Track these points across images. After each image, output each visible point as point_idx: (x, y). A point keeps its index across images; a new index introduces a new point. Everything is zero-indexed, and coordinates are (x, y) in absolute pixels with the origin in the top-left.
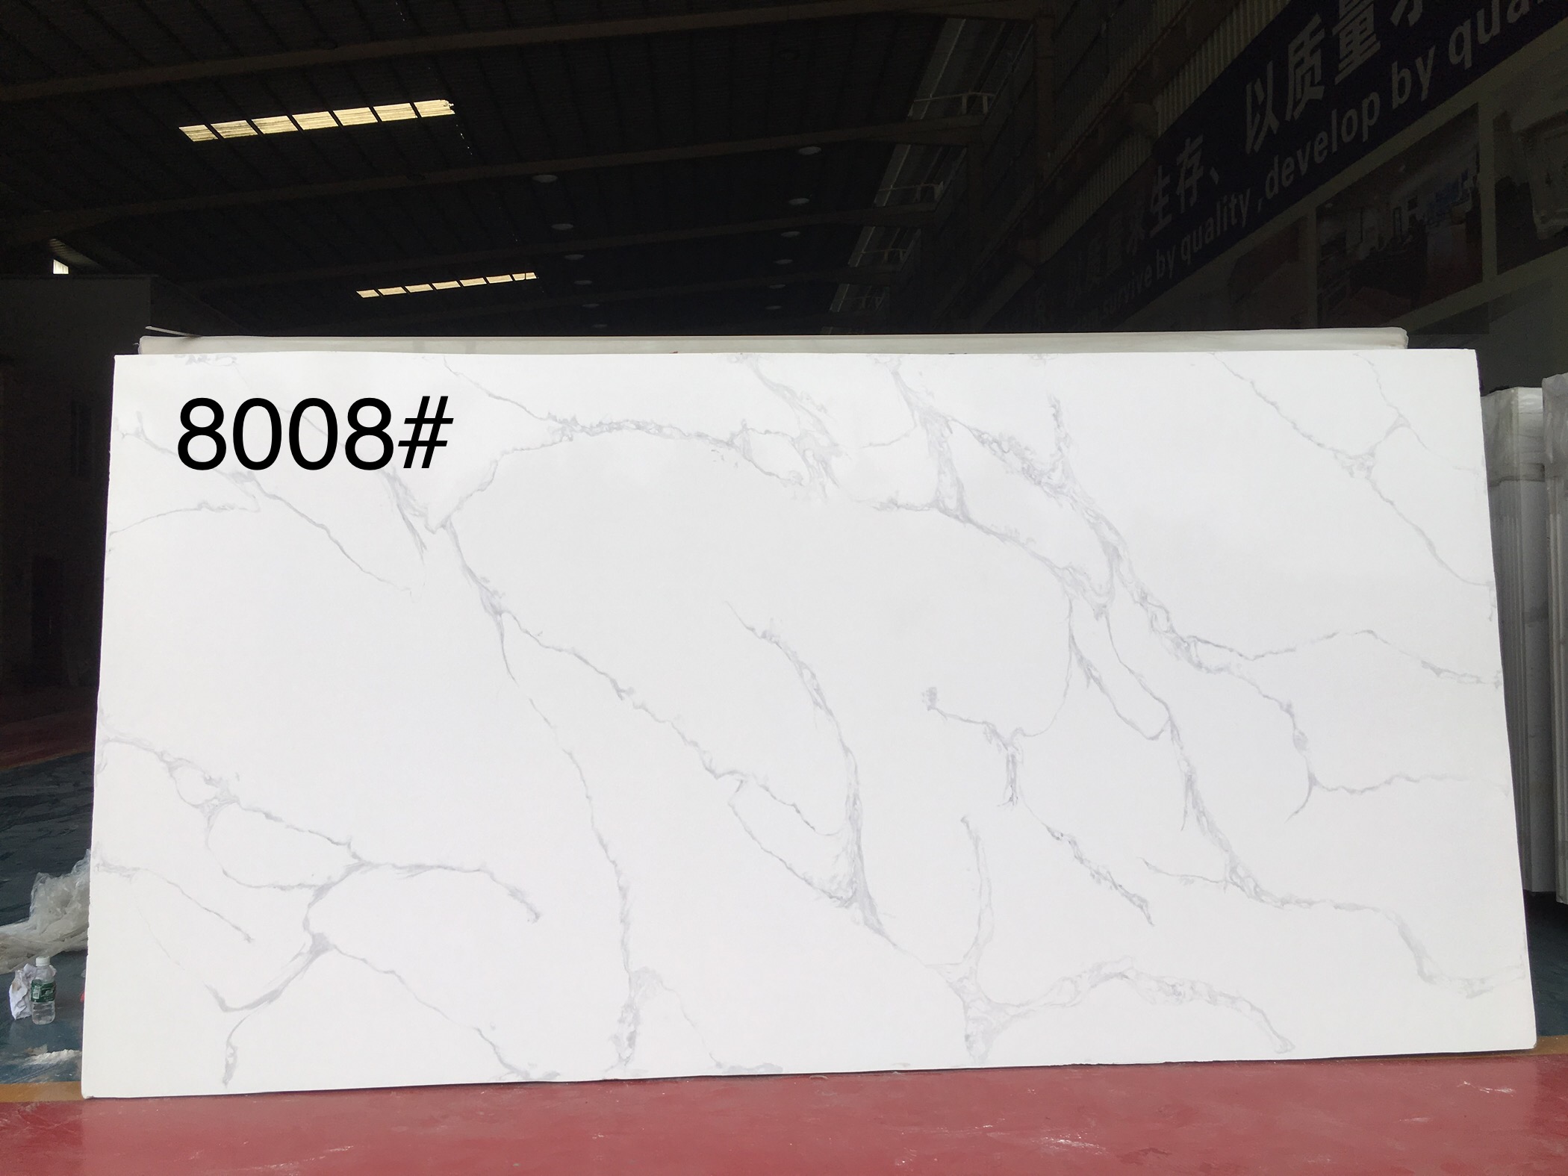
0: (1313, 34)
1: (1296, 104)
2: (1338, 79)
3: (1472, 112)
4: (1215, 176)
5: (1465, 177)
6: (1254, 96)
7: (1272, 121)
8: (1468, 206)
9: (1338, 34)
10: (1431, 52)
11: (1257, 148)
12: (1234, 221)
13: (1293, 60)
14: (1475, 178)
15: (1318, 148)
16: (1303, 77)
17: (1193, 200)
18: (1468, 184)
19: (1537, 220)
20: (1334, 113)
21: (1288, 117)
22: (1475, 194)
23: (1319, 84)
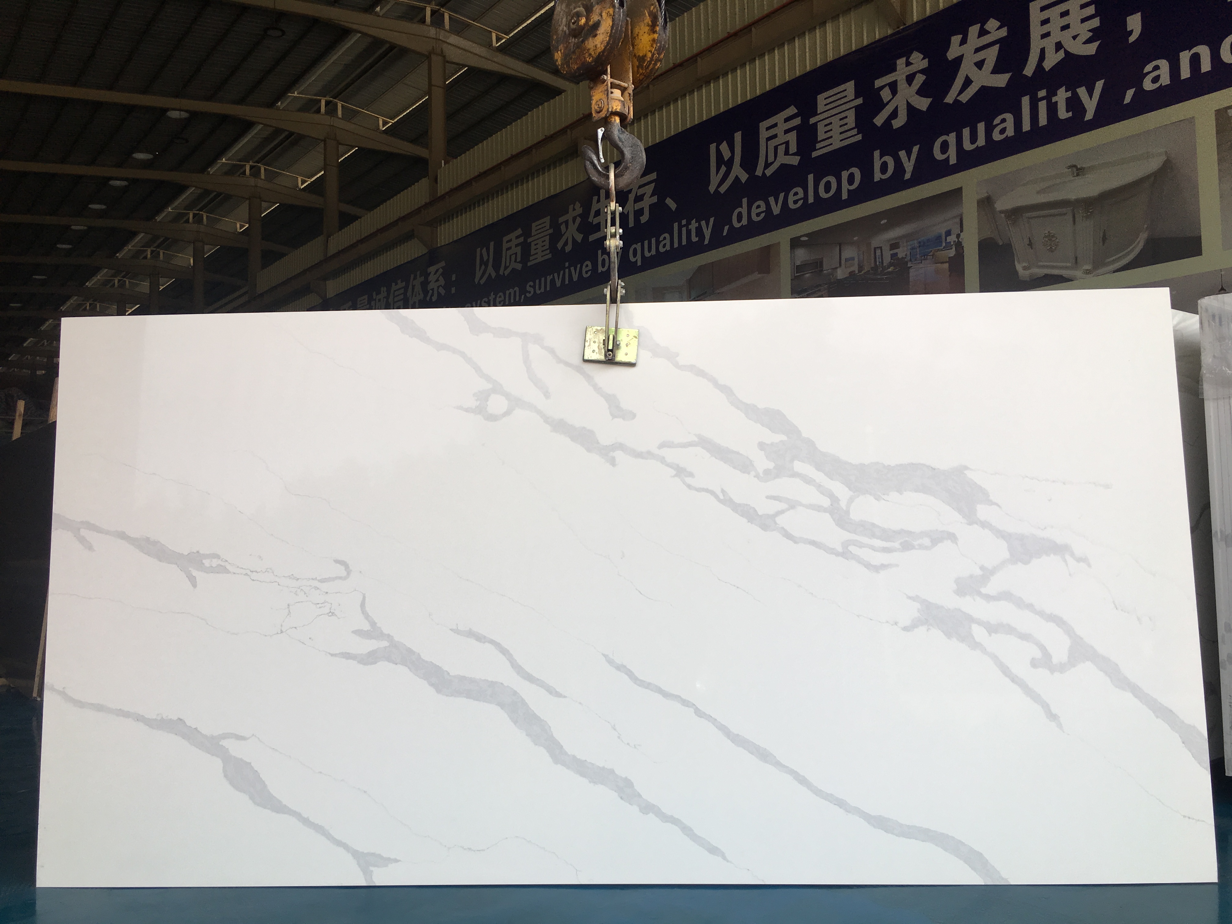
0: (787, 120)
1: (767, 165)
2: (815, 154)
3: (958, 192)
4: (671, 204)
5: (948, 233)
6: (719, 153)
7: (738, 172)
8: (952, 253)
9: (815, 124)
10: (916, 149)
11: (723, 189)
12: (694, 239)
13: (764, 134)
14: (958, 236)
15: (791, 199)
16: (776, 148)
17: (644, 219)
18: (952, 238)
19: (1019, 267)
20: (811, 177)
21: (759, 172)
22: (959, 246)
23: (794, 154)
